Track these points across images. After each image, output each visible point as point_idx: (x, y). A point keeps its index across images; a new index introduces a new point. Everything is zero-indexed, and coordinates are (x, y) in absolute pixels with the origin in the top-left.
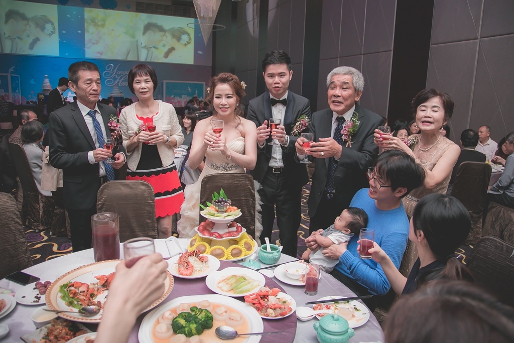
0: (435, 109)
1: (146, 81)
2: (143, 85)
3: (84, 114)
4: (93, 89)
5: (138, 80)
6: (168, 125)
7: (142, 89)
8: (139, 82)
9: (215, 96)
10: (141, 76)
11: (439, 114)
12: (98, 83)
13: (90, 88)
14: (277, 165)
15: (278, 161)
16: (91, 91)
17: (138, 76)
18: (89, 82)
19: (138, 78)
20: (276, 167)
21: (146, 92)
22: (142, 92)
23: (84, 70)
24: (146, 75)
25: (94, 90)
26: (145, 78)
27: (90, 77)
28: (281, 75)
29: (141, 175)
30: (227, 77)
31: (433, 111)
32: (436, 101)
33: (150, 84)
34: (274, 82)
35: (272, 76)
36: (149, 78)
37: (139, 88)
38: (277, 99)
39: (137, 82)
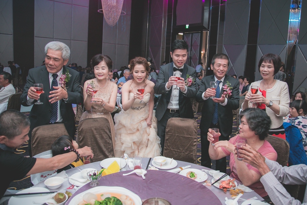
0: (104, 68)
1: (269, 67)
2: (266, 69)
4: (220, 69)
5: (263, 65)
7: (264, 71)
9: (135, 71)
10: (266, 62)
11: (106, 71)
17: (263, 62)
18: (219, 65)
21: (268, 74)
22: (263, 74)
24: (270, 62)
26: (268, 64)
28: (184, 56)
31: (103, 69)
32: (103, 64)
33: (272, 69)
34: (179, 60)
35: (178, 56)
36: (272, 65)
37: (263, 70)
38: (177, 68)
39: (263, 66)
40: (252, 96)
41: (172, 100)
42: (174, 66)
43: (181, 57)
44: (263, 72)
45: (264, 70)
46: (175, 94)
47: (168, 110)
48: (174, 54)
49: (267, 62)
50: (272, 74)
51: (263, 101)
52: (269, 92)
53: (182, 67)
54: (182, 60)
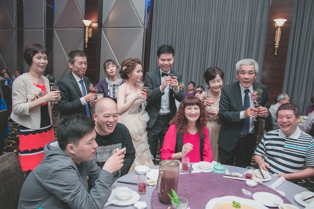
1: (45, 58)
3: (78, 81)
8: (40, 58)
12: (86, 64)
13: (81, 66)
14: (164, 112)
15: (165, 109)
16: (81, 68)
18: (81, 63)
23: (78, 56)
25: (83, 68)
27: (81, 60)
28: (169, 60)
34: (165, 64)
35: (164, 60)
41: (162, 105)
42: (162, 71)
43: (166, 61)
46: (165, 99)
47: (160, 115)
48: (160, 59)
54: (168, 64)
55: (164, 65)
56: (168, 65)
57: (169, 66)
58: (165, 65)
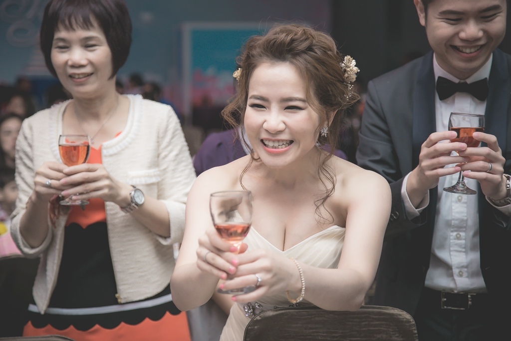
1: (87, 45)
2: (78, 55)
5: (63, 40)
6: (150, 167)
7: (72, 66)
8: (66, 46)
9: (250, 101)
10: (70, 28)
17: (61, 27)
19: (62, 34)
20: (452, 290)
22: (71, 76)
24: (87, 25)
26: (82, 34)
28: (486, 15)
29: (61, 323)
30: (292, 40)
33: (101, 53)
35: (456, 17)
36: (95, 33)
37: (66, 63)
38: (456, 81)
39: (61, 44)
40: (68, 175)
42: (439, 71)
43: (472, 22)
44: (71, 71)
45: (70, 63)
46: (458, 216)
49: (75, 26)
50: (108, 71)
51: (112, 192)
52: (111, 152)
53: (485, 72)
54: (481, 34)
55: (458, 43)
56: (482, 42)
57: (482, 46)
58: (463, 40)
